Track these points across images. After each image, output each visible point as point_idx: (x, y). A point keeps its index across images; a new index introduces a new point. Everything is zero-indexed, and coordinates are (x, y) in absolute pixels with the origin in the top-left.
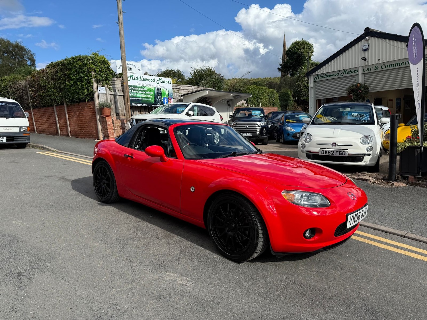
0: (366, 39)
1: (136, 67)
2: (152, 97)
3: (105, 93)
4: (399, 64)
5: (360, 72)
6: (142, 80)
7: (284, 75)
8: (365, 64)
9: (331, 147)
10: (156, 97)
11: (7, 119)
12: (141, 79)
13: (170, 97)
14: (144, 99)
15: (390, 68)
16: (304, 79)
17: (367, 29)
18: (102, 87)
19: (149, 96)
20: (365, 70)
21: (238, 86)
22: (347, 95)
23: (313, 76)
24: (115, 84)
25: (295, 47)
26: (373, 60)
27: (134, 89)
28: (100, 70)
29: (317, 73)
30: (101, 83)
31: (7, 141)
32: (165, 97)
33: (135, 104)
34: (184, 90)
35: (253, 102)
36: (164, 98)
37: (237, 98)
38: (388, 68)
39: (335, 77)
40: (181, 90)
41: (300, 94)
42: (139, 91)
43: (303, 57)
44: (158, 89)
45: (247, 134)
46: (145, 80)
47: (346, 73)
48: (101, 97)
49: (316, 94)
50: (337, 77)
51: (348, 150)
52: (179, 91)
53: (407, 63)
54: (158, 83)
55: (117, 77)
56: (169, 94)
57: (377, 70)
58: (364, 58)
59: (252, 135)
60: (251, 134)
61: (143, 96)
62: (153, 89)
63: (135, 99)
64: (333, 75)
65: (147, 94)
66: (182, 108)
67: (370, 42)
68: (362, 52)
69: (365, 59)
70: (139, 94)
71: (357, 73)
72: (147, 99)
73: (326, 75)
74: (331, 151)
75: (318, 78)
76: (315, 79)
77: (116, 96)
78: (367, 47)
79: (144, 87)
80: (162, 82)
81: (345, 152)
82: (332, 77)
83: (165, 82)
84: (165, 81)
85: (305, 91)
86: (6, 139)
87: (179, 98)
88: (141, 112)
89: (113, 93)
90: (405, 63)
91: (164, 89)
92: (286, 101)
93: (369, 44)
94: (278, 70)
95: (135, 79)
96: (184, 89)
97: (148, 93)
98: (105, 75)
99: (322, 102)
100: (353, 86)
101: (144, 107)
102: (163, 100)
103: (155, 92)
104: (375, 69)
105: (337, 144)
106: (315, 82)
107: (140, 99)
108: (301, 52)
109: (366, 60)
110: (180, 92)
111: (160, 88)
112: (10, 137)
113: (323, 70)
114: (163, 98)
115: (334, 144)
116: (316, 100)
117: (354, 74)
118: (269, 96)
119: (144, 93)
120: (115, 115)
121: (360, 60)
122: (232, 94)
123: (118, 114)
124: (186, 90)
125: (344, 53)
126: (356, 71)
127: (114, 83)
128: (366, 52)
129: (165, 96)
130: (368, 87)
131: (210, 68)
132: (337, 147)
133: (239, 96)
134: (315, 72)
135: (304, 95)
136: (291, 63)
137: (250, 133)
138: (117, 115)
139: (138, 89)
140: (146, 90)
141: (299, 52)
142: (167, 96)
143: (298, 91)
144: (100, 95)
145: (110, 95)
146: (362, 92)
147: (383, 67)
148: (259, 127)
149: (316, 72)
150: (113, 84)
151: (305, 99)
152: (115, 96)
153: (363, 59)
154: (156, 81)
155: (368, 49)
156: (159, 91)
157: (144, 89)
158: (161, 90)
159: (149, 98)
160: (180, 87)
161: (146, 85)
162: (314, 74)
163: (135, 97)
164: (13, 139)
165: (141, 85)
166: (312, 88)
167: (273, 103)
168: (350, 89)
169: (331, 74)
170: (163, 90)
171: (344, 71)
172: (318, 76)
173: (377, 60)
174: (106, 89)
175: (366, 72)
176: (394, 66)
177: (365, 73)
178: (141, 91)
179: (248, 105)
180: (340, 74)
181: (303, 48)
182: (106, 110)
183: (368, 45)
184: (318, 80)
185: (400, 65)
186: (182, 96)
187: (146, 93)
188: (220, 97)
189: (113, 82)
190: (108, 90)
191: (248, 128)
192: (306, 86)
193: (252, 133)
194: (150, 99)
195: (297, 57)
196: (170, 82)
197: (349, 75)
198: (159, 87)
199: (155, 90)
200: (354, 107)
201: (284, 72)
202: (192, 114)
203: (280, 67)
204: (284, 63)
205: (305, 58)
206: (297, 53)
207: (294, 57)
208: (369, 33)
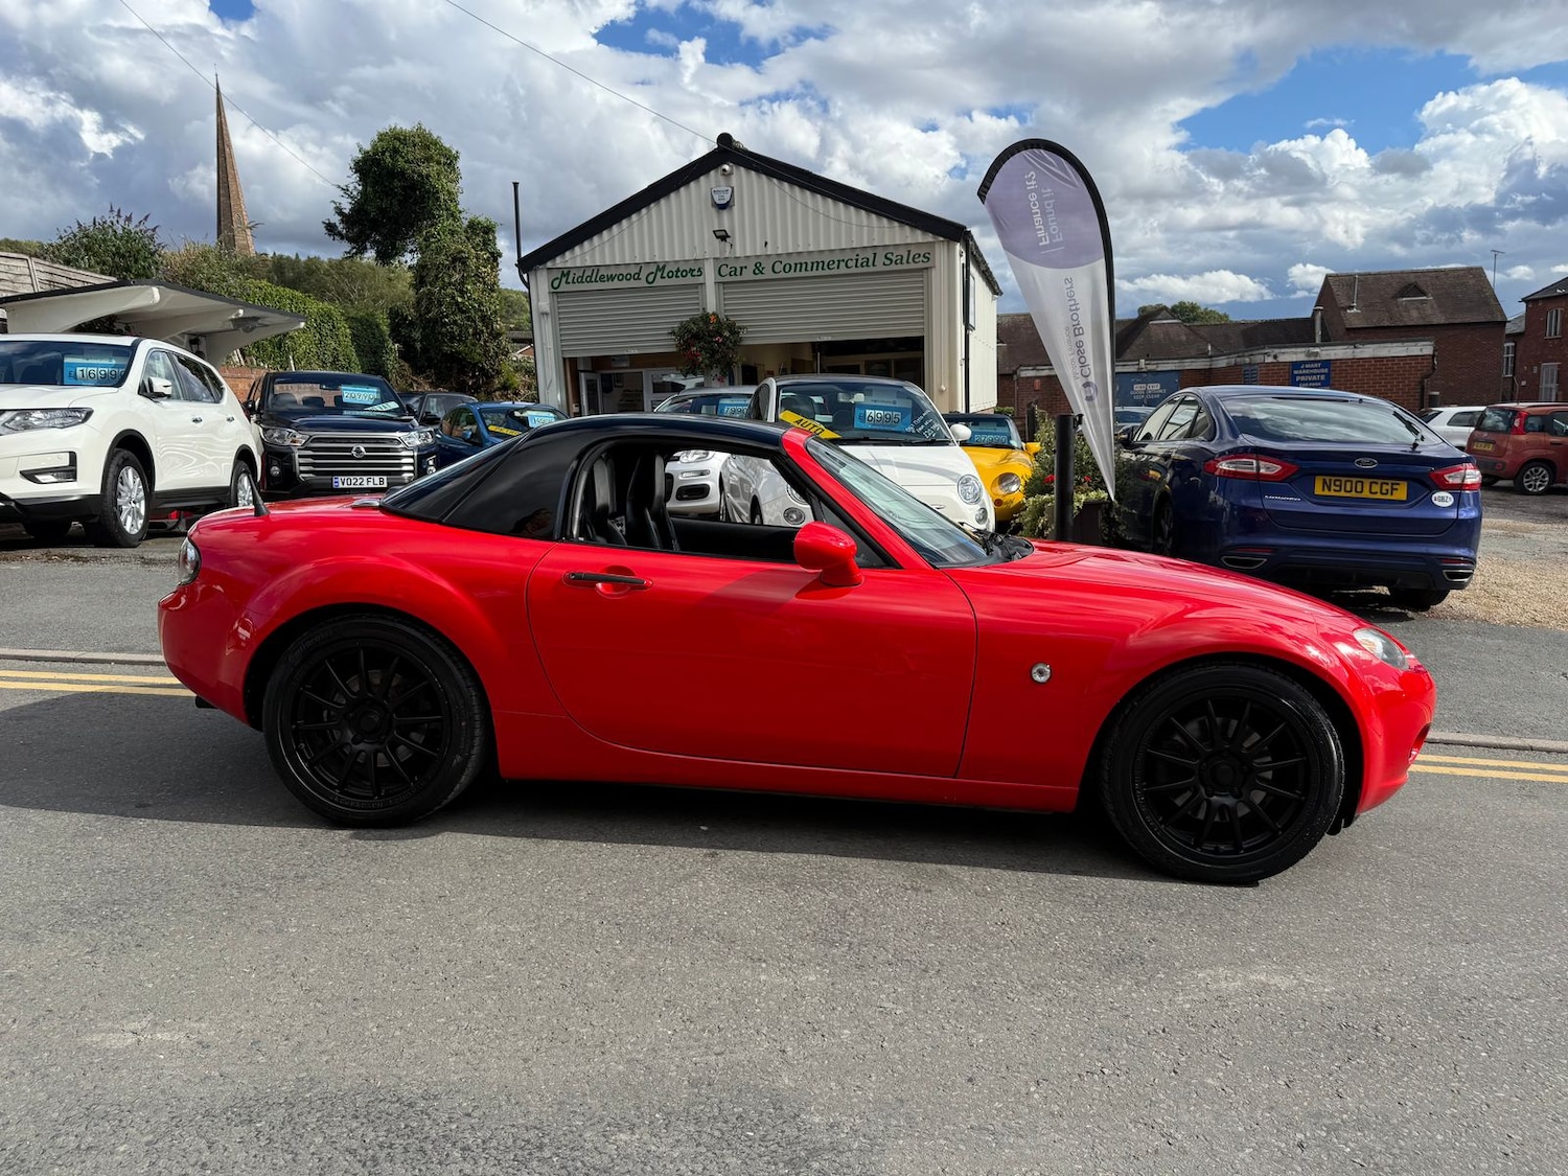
0: (724, 170)
4: (821, 264)
5: (710, 276)
7: (349, 253)
8: (723, 251)
15: (798, 274)
16: (450, 276)
17: (725, 139)
20: (725, 271)
21: (208, 280)
22: (675, 350)
23: (545, 272)
25: (395, 150)
26: (745, 246)
29: (559, 262)
37: (253, 329)
38: (792, 274)
39: (624, 284)
41: (439, 333)
43: (428, 192)
45: (365, 483)
47: (665, 275)
49: (561, 337)
50: (633, 284)
53: (842, 264)
57: (760, 277)
58: (723, 233)
59: (385, 485)
60: (381, 482)
64: (621, 277)
66: (90, 361)
67: (734, 180)
68: (713, 211)
69: (723, 237)
71: (700, 280)
73: (594, 273)
75: (564, 279)
76: (556, 284)
78: (727, 197)
82: (616, 284)
85: (455, 322)
90: (837, 263)
92: (376, 352)
93: (733, 188)
99: (581, 367)
100: (693, 321)
104: (754, 273)
106: (555, 292)
108: (420, 175)
109: (728, 240)
113: (583, 254)
116: (564, 359)
117: (689, 280)
121: (709, 236)
122: (241, 312)
125: (652, 205)
126: (695, 273)
128: (725, 213)
130: (740, 328)
133: (255, 319)
134: (552, 257)
135: (453, 338)
136: (382, 211)
137: (377, 479)
141: (413, 172)
143: (429, 321)
146: (723, 343)
147: (778, 267)
148: (411, 453)
149: (558, 260)
151: (460, 353)
153: (718, 234)
155: (731, 204)
162: (549, 264)
166: (547, 314)
168: (684, 327)
169: (613, 272)
171: (658, 269)
172: (565, 273)
173: (759, 244)
175: (728, 279)
176: (809, 268)
177: (724, 283)
180: (643, 276)
181: (428, 159)
183: (730, 192)
184: (564, 287)
185: (825, 267)
188: (177, 317)
191: (366, 457)
192: (457, 303)
193: (385, 478)
195: (404, 188)
197: (674, 281)
201: (350, 240)
202: (168, 391)
203: (336, 219)
204: (350, 207)
205: (438, 199)
206: (403, 173)
207: (392, 190)
208: (727, 151)
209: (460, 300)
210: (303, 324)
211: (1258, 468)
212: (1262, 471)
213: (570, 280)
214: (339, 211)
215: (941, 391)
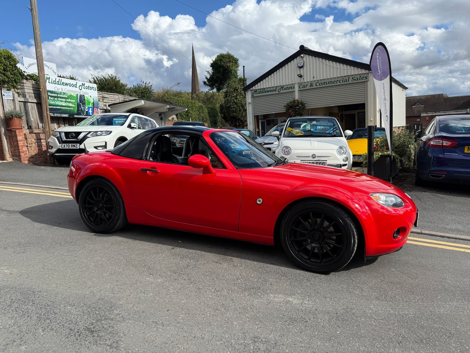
0: (301, 56)
1: (50, 68)
2: (74, 106)
3: (12, 99)
4: (331, 82)
5: (297, 88)
6: (62, 84)
7: (209, 89)
8: (300, 81)
9: (311, 158)
10: (79, 106)
12: (60, 83)
13: (95, 107)
14: (64, 108)
15: (324, 86)
16: (233, 94)
17: (302, 47)
18: (8, 91)
19: (71, 105)
20: (301, 87)
21: (167, 98)
22: (285, 111)
23: (250, 91)
24: (25, 87)
25: (221, 60)
26: (308, 78)
27: (51, 94)
28: (4, 68)
29: (254, 88)
30: (6, 86)
32: (90, 106)
33: (54, 113)
34: (110, 99)
35: (183, 117)
36: (89, 108)
37: (173, 111)
38: (322, 86)
39: (272, 93)
40: (105, 99)
41: (230, 111)
42: (58, 97)
43: (229, 71)
44: (81, 96)
46: (64, 84)
47: (283, 89)
48: (6, 104)
49: (254, 110)
50: (274, 93)
51: (327, 161)
52: (103, 100)
53: (338, 82)
54: (80, 89)
55: (27, 79)
56: (94, 102)
57: (312, 87)
58: (300, 75)
61: (63, 105)
62: (75, 96)
63: (53, 107)
64: (271, 91)
65: (68, 102)
66: (119, 119)
67: (304, 59)
68: (298, 69)
69: (300, 76)
70: (57, 101)
71: (294, 90)
72: (68, 108)
73: (263, 90)
74: (311, 163)
75: (255, 93)
76: (253, 95)
77: (27, 103)
78: (302, 64)
79: (64, 94)
80: (85, 87)
81: (324, 163)
82: (269, 93)
83: (89, 88)
84: (89, 87)
85: (234, 107)
87: (105, 108)
88: (60, 124)
89: (22, 99)
90: (336, 81)
91: (88, 96)
92: (215, 117)
93: (304, 62)
94: (203, 84)
95: (52, 82)
96: (109, 97)
97: (69, 100)
98: (12, 74)
99: (260, 118)
100: (291, 102)
101: (64, 118)
102: (87, 110)
103: (77, 99)
104: (310, 87)
105: (317, 155)
106: (253, 97)
107: (59, 107)
108: (227, 66)
109: (302, 77)
110: (104, 101)
111: (84, 95)
113: (260, 85)
114: (87, 108)
115: (314, 156)
116: (255, 116)
117: (290, 90)
118: (199, 111)
119: (64, 100)
120: (27, 128)
121: (296, 76)
122: (168, 106)
123: (30, 126)
124: (111, 99)
125: (280, 69)
126: (292, 88)
127: (23, 86)
128: (302, 69)
129: (89, 105)
130: (305, 104)
132: (317, 159)
133: (174, 108)
134: (252, 87)
135: (233, 112)
136: (217, 77)
138: (29, 127)
139: (56, 95)
140: (67, 97)
141: (226, 65)
142: (92, 105)
143: (227, 107)
144: (5, 102)
145: (19, 101)
146: (299, 109)
147: (318, 84)
149: (254, 87)
150: (22, 87)
151: (235, 116)
152: (25, 103)
153: (299, 76)
154: (78, 86)
155: (303, 66)
156: (82, 100)
157: (64, 96)
158: (84, 98)
159: (71, 107)
160: (105, 95)
161: (66, 90)
162: (251, 89)
163: (53, 106)
165: (60, 91)
166: (250, 103)
167: (203, 119)
168: (288, 104)
169: (269, 89)
170: (87, 97)
171: (281, 88)
172: (256, 91)
173: (312, 77)
174: (13, 94)
175: (302, 89)
176: (327, 84)
177: (301, 90)
178: (61, 98)
179: (178, 119)
180: (277, 90)
181: (230, 62)
182: (16, 121)
183: (303, 63)
184: (255, 95)
185: (333, 83)
186: (109, 106)
187: (67, 100)
189: (22, 85)
190: (16, 95)
192: (235, 102)
194: (72, 109)
195: (223, 70)
196: (95, 88)
197: (286, 91)
198: (82, 94)
199: (77, 97)
200: (319, 120)
201: (210, 86)
202: (135, 127)
203: (206, 80)
204: (209, 77)
205: (232, 73)
206: (223, 66)
207: (220, 71)
208: (303, 50)
209: (235, 101)
210: (187, 109)
211: (442, 143)
212: (444, 144)
213: (257, 93)
214: (207, 78)
215: (371, 121)
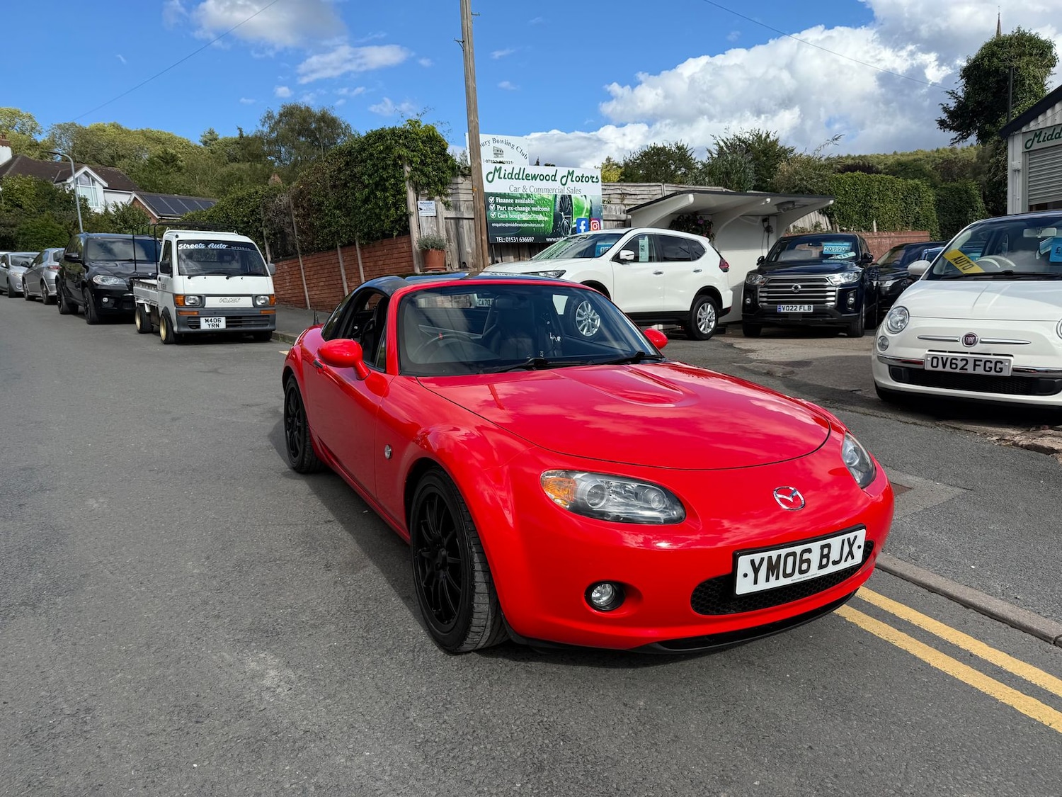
1: (515, 147)
2: (546, 219)
3: (435, 215)
6: (524, 177)
7: (956, 139)
9: (960, 346)
10: (557, 218)
11: (227, 278)
12: (520, 177)
13: (594, 217)
14: (526, 225)
18: (428, 202)
19: (540, 217)
23: (1021, 137)
24: (460, 191)
25: (993, 54)
27: (501, 201)
28: (422, 161)
30: (426, 192)
31: (227, 326)
32: (583, 217)
33: (504, 237)
34: (639, 197)
35: (850, 217)
36: (579, 221)
37: (788, 209)
40: (628, 197)
42: (515, 205)
43: (1017, 81)
44: (563, 198)
45: (798, 309)
46: (530, 178)
48: (424, 224)
49: (1028, 187)
51: (1012, 356)
52: (623, 199)
54: (564, 182)
55: (464, 175)
56: (593, 208)
59: (812, 311)
60: (809, 309)
61: (525, 219)
62: (551, 198)
63: (503, 225)
65: (535, 212)
66: (608, 243)
70: (513, 212)
72: (534, 225)
74: (959, 359)
75: (1036, 139)
76: (1028, 145)
77: (461, 221)
79: (528, 196)
80: (574, 179)
81: (1002, 363)
83: (584, 180)
84: (582, 177)
86: (227, 322)
87: (623, 217)
88: (521, 258)
89: (452, 214)
91: (578, 196)
92: (960, 211)
94: (938, 126)
95: (506, 176)
96: (638, 192)
97: (538, 209)
98: (434, 170)
101: (529, 244)
102: (574, 226)
103: (555, 206)
105: (979, 338)
106: (1028, 152)
107: (516, 225)
108: (1012, 69)
110: (625, 202)
111: (570, 196)
112: (234, 317)
113: (1054, 115)
114: (575, 221)
115: (970, 339)
118: (905, 200)
119: (527, 209)
120: (458, 267)
122: (768, 200)
123: (464, 263)
124: (643, 197)
127: (457, 189)
129: (582, 214)
131: (764, 136)
132: (978, 348)
133: (793, 202)
134: (1027, 123)
136: (979, 103)
137: (806, 306)
138: (462, 265)
139: (512, 201)
140: (533, 202)
141: (1006, 67)
142: (587, 214)
144: (423, 221)
145: (445, 218)
148: (834, 289)
149: (1032, 124)
150: (454, 191)
152: (457, 220)
154: (558, 178)
156: (566, 204)
157: (528, 202)
158: (571, 201)
159: (540, 222)
160: (628, 188)
161: (532, 189)
162: (1024, 129)
163: (505, 222)
164: (240, 322)
165: (521, 192)
166: (1019, 171)
167: (917, 219)
170: (577, 199)
172: (1038, 134)
174: (436, 206)
178: (520, 205)
179: (834, 226)
181: (1020, 56)
182: (435, 255)
184: (1036, 146)
186: (628, 211)
187: (533, 209)
188: (736, 208)
189: (455, 187)
190: (441, 206)
191: (801, 292)
193: (812, 306)
194: (543, 225)
195: (998, 82)
196: (597, 178)
198: (566, 194)
199: (555, 201)
201: (955, 129)
203: (944, 116)
204: (954, 105)
206: (997, 70)
207: (988, 85)
210: (832, 202)
213: (1041, 139)
214: (946, 110)
